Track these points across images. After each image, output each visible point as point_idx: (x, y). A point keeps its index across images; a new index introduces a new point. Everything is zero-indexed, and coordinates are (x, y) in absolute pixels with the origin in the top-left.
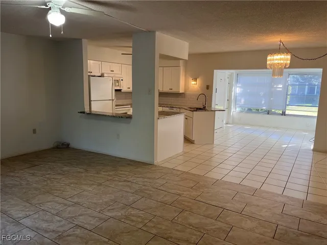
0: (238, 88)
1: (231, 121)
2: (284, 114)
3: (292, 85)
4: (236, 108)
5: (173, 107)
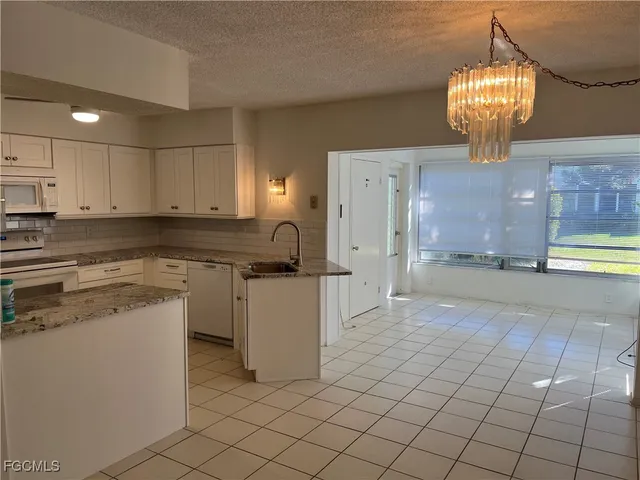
0: (422, 203)
1: (407, 287)
2: (542, 268)
3: (563, 192)
4: (419, 254)
5: (213, 262)
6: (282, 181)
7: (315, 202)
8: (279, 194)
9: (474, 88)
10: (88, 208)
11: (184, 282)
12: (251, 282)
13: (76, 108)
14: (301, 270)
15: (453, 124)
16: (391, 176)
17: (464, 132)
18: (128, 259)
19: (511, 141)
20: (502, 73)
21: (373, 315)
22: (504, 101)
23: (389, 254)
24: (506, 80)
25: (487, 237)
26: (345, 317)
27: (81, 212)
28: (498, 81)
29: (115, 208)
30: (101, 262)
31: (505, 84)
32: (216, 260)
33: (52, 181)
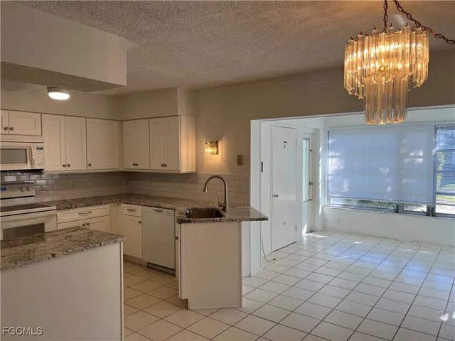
0: (330, 159)
2: (431, 212)
3: (445, 151)
4: (329, 199)
5: (161, 207)
6: (215, 144)
7: (241, 160)
8: (212, 153)
9: (369, 55)
10: (69, 166)
11: (140, 222)
12: (183, 225)
13: (51, 89)
14: (227, 215)
15: (349, 89)
16: (305, 139)
17: (361, 97)
18: (97, 204)
19: (406, 108)
20: (397, 40)
21: (291, 249)
22: (400, 66)
23: (304, 200)
24: (400, 46)
25: (389, 189)
26: (267, 251)
27: (64, 169)
28: (393, 47)
29: (90, 165)
30: (76, 207)
31: (400, 50)
32: (163, 205)
33: (40, 145)
